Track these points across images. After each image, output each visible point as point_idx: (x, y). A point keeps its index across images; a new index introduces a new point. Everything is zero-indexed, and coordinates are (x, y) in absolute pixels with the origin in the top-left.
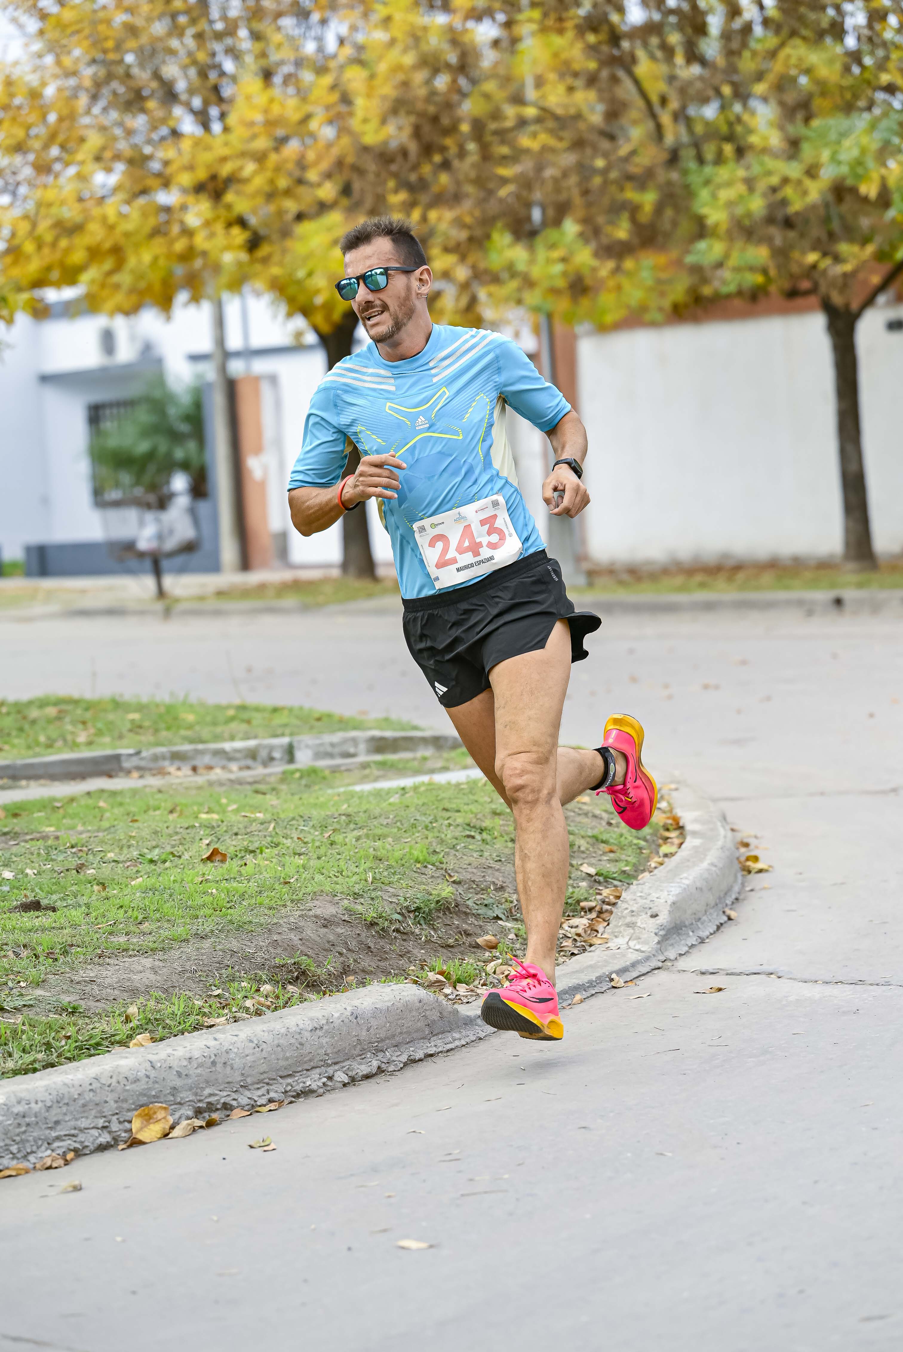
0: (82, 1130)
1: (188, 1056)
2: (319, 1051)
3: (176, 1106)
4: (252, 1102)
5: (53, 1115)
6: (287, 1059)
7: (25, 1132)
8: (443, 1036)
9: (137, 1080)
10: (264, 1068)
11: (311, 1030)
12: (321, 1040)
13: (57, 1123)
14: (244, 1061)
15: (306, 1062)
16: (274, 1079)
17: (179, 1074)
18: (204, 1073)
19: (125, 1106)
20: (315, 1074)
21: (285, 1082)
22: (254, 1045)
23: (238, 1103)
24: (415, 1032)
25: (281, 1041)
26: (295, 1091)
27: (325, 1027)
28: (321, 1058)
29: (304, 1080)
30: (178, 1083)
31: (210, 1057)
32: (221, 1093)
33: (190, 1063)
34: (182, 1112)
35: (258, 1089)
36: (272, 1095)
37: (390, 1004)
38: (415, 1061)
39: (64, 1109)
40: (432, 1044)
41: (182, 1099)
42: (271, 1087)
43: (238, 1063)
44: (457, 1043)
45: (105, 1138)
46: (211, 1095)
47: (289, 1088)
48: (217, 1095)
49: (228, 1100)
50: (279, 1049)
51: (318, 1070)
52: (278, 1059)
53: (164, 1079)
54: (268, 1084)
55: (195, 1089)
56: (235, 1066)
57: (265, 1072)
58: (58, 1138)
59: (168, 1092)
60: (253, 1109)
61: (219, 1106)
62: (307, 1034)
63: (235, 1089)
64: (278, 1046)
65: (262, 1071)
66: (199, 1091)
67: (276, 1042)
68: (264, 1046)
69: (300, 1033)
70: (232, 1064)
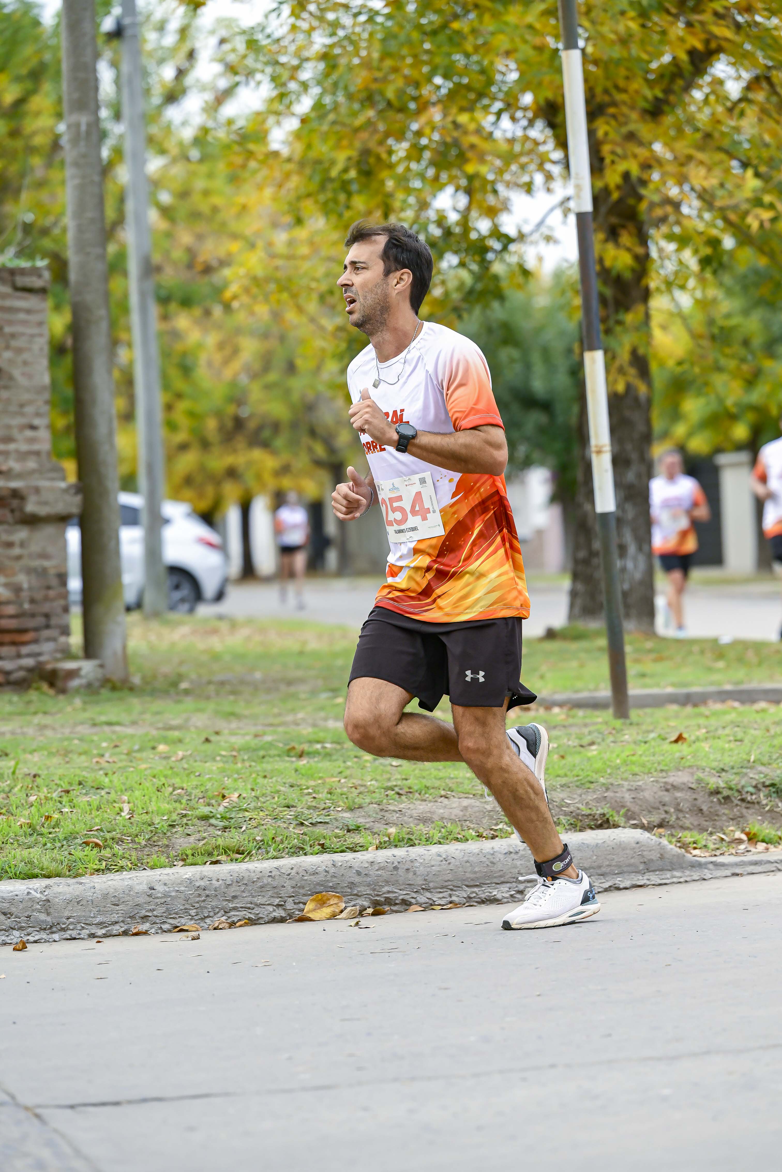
0: (258, 905)
1: (371, 860)
2: (513, 870)
3: (352, 897)
4: (431, 902)
5: (231, 892)
6: (475, 873)
7: (204, 901)
8: (661, 873)
9: (315, 873)
10: (450, 877)
11: (506, 853)
12: (515, 862)
13: (235, 897)
14: (429, 869)
15: (495, 877)
16: (459, 887)
17: (359, 873)
18: (384, 874)
19: (302, 891)
20: (504, 888)
21: (469, 890)
22: (442, 859)
23: (417, 901)
24: (626, 866)
25: (471, 859)
26: (479, 898)
27: (521, 853)
28: (513, 876)
29: (491, 891)
30: (357, 879)
31: (393, 863)
32: (401, 892)
33: (371, 865)
34: (357, 901)
35: (441, 892)
36: (454, 898)
37: (600, 842)
38: (618, 889)
39: (243, 888)
40: (645, 878)
41: (359, 892)
42: (454, 893)
43: (421, 870)
44: (675, 880)
45: (280, 913)
46: (389, 892)
47: (474, 895)
48: (396, 892)
49: (407, 897)
50: (468, 864)
51: (508, 885)
52: (465, 872)
53: (343, 875)
54: (452, 890)
55: (374, 885)
56: (418, 873)
57: (449, 880)
58: (235, 909)
59: (346, 885)
60: (429, 906)
61: (397, 902)
62: (502, 857)
63: (415, 890)
64: (467, 862)
65: (446, 879)
66: (377, 888)
67: (466, 859)
68: (453, 860)
69: (493, 854)
70: (415, 871)
